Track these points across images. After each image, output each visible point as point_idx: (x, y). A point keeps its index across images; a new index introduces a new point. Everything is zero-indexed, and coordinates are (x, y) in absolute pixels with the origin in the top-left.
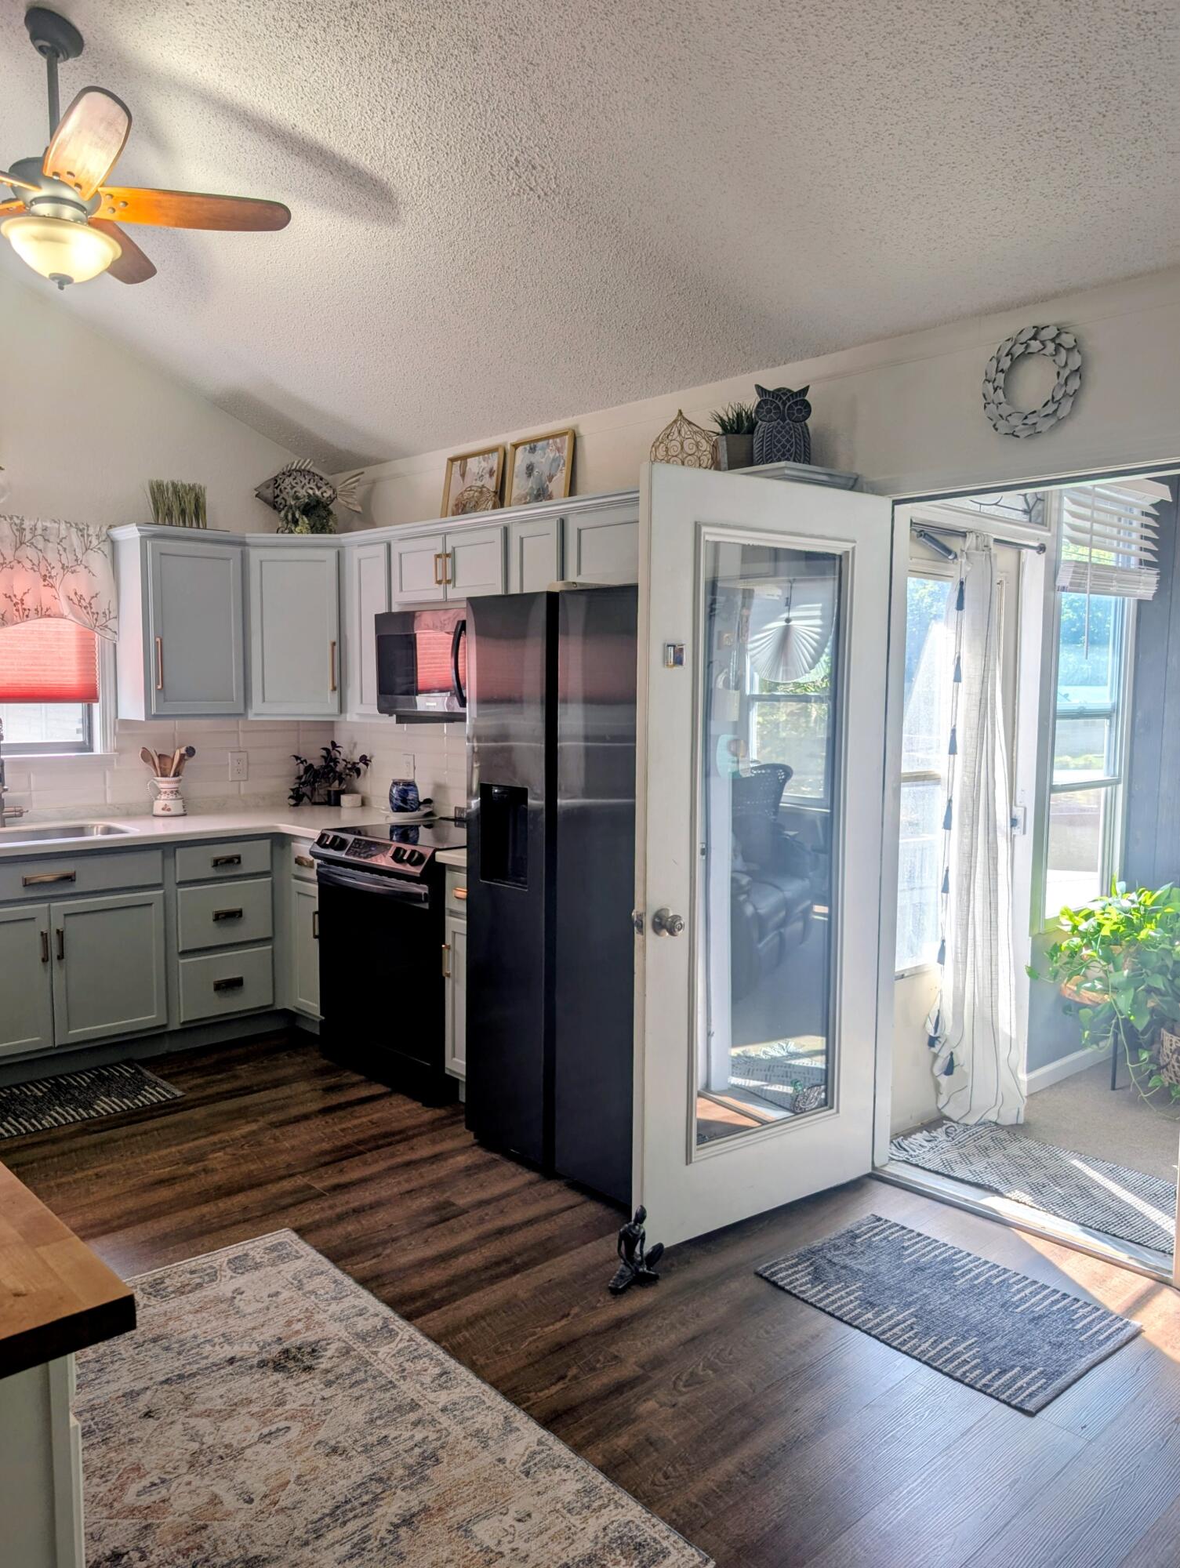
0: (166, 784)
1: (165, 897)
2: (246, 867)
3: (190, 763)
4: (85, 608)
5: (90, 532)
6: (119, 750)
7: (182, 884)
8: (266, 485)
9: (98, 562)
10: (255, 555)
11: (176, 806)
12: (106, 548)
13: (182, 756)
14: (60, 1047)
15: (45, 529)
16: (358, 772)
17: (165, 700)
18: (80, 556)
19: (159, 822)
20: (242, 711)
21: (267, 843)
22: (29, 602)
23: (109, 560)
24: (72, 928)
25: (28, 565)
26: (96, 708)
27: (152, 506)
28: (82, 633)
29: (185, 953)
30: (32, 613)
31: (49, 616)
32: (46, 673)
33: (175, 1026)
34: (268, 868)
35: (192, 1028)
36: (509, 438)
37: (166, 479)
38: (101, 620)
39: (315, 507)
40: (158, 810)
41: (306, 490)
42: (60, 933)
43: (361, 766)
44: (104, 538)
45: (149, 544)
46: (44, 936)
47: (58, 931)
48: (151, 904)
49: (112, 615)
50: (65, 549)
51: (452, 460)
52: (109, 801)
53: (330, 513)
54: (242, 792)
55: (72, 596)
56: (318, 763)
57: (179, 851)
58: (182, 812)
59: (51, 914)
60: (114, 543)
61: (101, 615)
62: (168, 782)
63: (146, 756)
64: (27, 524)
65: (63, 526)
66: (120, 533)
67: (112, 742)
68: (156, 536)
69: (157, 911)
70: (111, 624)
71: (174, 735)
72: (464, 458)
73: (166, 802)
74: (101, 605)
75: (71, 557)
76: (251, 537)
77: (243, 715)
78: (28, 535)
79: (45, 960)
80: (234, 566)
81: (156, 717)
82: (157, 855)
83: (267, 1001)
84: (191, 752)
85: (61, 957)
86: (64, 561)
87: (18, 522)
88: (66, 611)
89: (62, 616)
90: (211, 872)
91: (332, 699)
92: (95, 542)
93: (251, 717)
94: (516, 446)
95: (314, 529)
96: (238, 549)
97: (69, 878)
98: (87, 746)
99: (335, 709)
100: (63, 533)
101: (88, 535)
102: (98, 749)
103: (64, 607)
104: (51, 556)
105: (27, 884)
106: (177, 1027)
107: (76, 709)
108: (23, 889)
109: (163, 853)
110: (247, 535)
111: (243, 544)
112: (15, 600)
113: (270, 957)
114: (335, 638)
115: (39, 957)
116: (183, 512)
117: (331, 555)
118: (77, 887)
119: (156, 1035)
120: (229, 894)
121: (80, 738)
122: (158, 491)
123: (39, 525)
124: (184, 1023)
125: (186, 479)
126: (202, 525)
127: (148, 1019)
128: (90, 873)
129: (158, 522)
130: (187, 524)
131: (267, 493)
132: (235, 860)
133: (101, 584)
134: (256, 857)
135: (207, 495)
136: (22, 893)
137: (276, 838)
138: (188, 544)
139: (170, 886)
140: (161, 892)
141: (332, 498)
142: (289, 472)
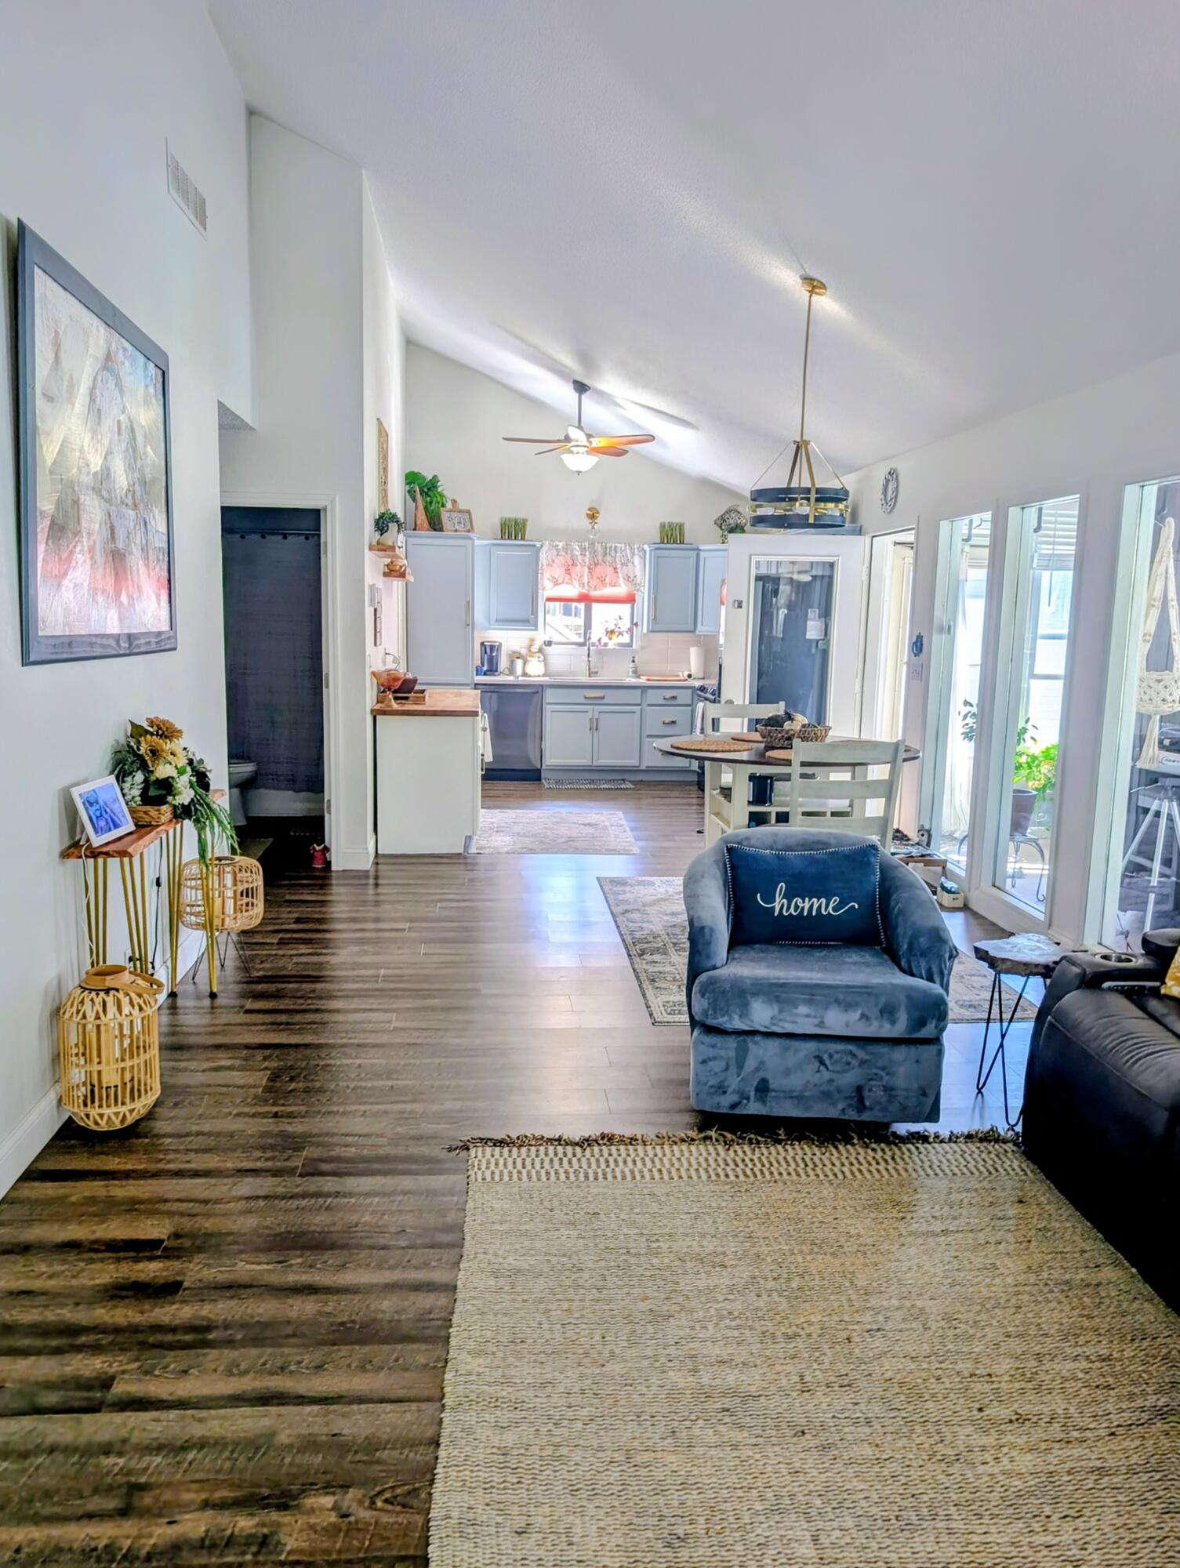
1: (642, 710)
2: (679, 701)
4: (631, 582)
5: (635, 547)
6: (642, 647)
7: (650, 705)
8: (718, 518)
9: (637, 560)
10: (702, 554)
12: (642, 554)
14: (594, 766)
15: (616, 547)
17: (656, 624)
18: (630, 559)
20: (692, 628)
21: (690, 691)
22: (607, 580)
23: (642, 559)
24: (604, 718)
25: (608, 563)
27: (660, 535)
29: (649, 736)
30: (608, 585)
33: (643, 767)
34: (690, 703)
35: (650, 770)
37: (667, 520)
38: (638, 587)
41: (732, 522)
44: (641, 550)
45: (655, 553)
46: (591, 720)
47: (596, 719)
48: (636, 712)
49: (642, 585)
50: (624, 556)
55: (625, 577)
57: (649, 690)
59: (592, 711)
60: (645, 552)
61: (637, 585)
64: (608, 545)
65: (623, 545)
66: (646, 547)
67: (639, 643)
68: (657, 549)
69: (637, 716)
70: (641, 589)
71: (668, 641)
74: (638, 580)
75: (626, 559)
76: (703, 546)
77: (693, 631)
78: (609, 550)
79: (591, 730)
80: (693, 561)
81: (652, 631)
82: (639, 692)
85: (597, 729)
86: (623, 561)
87: (605, 545)
89: (622, 586)
90: (663, 702)
92: (637, 552)
93: (697, 633)
96: (695, 552)
97: (605, 697)
100: (623, 548)
102: (634, 646)
103: (621, 582)
104: (618, 559)
105: (585, 696)
108: (586, 699)
109: (642, 690)
110: (700, 546)
111: (697, 550)
112: (601, 579)
115: (588, 728)
116: (674, 537)
118: (607, 700)
119: (635, 770)
120: (670, 714)
121: (627, 641)
122: (663, 526)
123: (614, 546)
124: (647, 767)
125: (676, 520)
126: (682, 542)
127: (632, 762)
128: (611, 696)
129: (662, 542)
130: (675, 542)
131: (719, 522)
132: (674, 698)
133: (638, 571)
134: (685, 697)
135: (686, 528)
136: (583, 701)
137: (693, 688)
138: (673, 553)
139: (644, 705)
140: (639, 707)
141: (746, 524)
142: (727, 512)
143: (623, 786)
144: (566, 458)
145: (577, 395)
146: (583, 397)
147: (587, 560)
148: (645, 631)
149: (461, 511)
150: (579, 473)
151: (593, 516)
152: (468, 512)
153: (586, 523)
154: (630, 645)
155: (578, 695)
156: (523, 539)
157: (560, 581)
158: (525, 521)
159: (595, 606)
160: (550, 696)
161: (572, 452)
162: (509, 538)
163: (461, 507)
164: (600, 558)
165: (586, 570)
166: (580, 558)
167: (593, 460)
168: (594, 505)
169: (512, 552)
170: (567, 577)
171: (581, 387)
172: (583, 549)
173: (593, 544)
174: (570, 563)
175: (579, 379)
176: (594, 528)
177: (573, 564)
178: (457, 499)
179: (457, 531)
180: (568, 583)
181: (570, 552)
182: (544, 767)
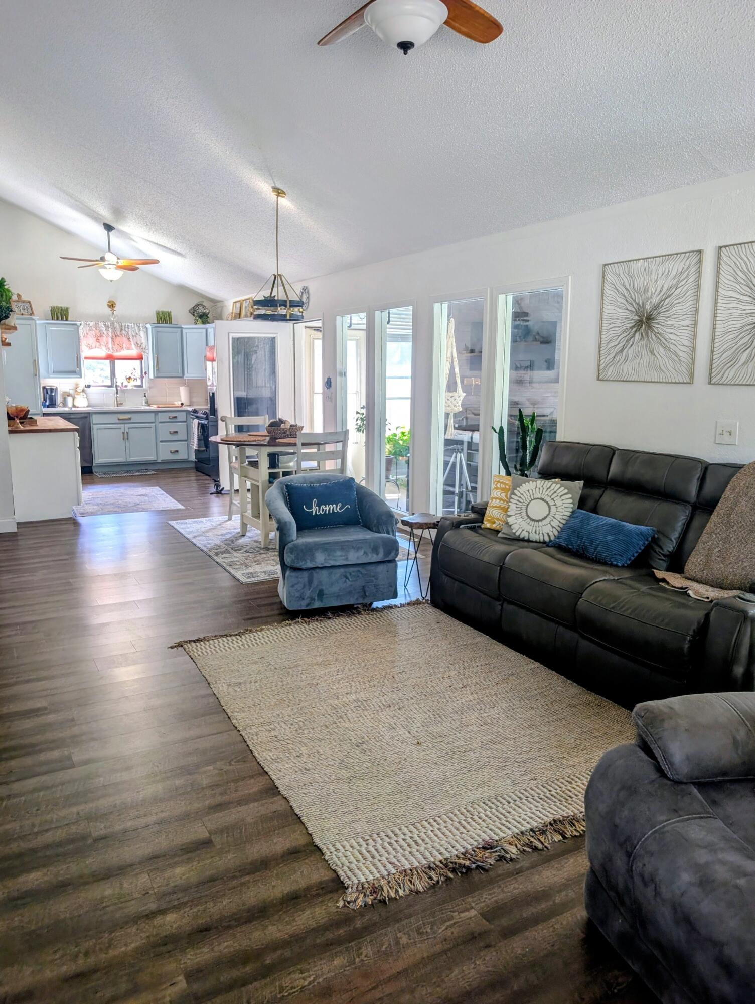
1: (155, 426)
2: (178, 419)
4: (139, 347)
6: (150, 387)
7: (160, 422)
8: (191, 309)
9: (142, 334)
10: (184, 331)
12: (145, 330)
14: (128, 462)
15: (128, 325)
17: (158, 372)
18: (138, 333)
20: (181, 375)
21: (185, 413)
22: (124, 346)
23: (145, 334)
24: (132, 432)
25: (124, 336)
27: (156, 318)
29: (161, 441)
30: (125, 349)
31: (130, 350)
33: (159, 461)
34: (185, 420)
35: (164, 462)
36: (243, 298)
37: (160, 310)
39: (203, 316)
41: (201, 310)
42: (127, 433)
44: (144, 327)
45: (154, 329)
46: (124, 433)
48: (151, 427)
50: (133, 331)
51: (234, 303)
53: (208, 317)
55: (136, 344)
57: (159, 413)
59: (124, 427)
60: (147, 328)
61: (144, 349)
64: (123, 324)
65: (133, 324)
66: (149, 326)
67: (148, 385)
68: (155, 327)
69: (153, 429)
70: (147, 351)
72: (236, 302)
74: (144, 346)
75: (135, 333)
76: (186, 325)
77: (182, 377)
78: (123, 327)
79: (124, 439)
80: (179, 334)
81: (156, 377)
82: (153, 414)
83: (186, 458)
85: (128, 439)
86: (133, 334)
87: (121, 324)
89: (133, 350)
90: (169, 420)
92: (142, 328)
93: (185, 378)
94: (243, 300)
95: (204, 323)
96: (180, 330)
97: (130, 419)
100: (133, 326)
101: (140, 327)
102: (144, 387)
103: (133, 347)
104: (130, 333)
105: (119, 419)
109: (155, 414)
110: (182, 325)
111: (181, 328)
112: (120, 346)
113: (187, 445)
115: (122, 438)
116: (165, 319)
117: (205, 330)
118: (132, 421)
119: (154, 463)
120: (174, 427)
122: (158, 313)
123: (126, 325)
124: (162, 461)
125: (166, 310)
126: (170, 323)
127: (152, 458)
128: (135, 418)
129: (158, 323)
130: (166, 323)
131: (192, 311)
132: (175, 417)
133: (143, 340)
134: (182, 417)
135: (172, 314)
136: (118, 421)
137: (187, 412)
138: (165, 329)
139: (157, 423)
140: (154, 424)
141: (209, 313)
142: (197, 305)
143: (149, 473)
144: (102, 271)
145: (106, 232)
146: (110, 233)
147: (110, 334)
148: (151, 376)
149: (24, 302)
150: (111, 281)
151: (112, 305)
152: (29, 302)
153: (108, 311)
154: (141, 386)
155: (113, 419)
156: (67, 320)
157: (93, 347)
158: (67, 309)
159: (117, 362)
160: (95, 419)
161: (106, 268)
162: (58, 319)
163: (24, 298)
164: (118, 333)
165: (110, 340)
166: (105, 332)
167: (120, 273)
168: (112, 300)
169: (58, 328)
170: (98, 344)
171: (109, 228)
172: (107, 327)
173: (113, 323)
174: (99, 335)
175: (108, 223)
176: (113, 314)
177: (101, 336)
178: (20, 294)
179: (22, 314)
180: (98, 348)
181: (98, 329)
182: (94, 465)
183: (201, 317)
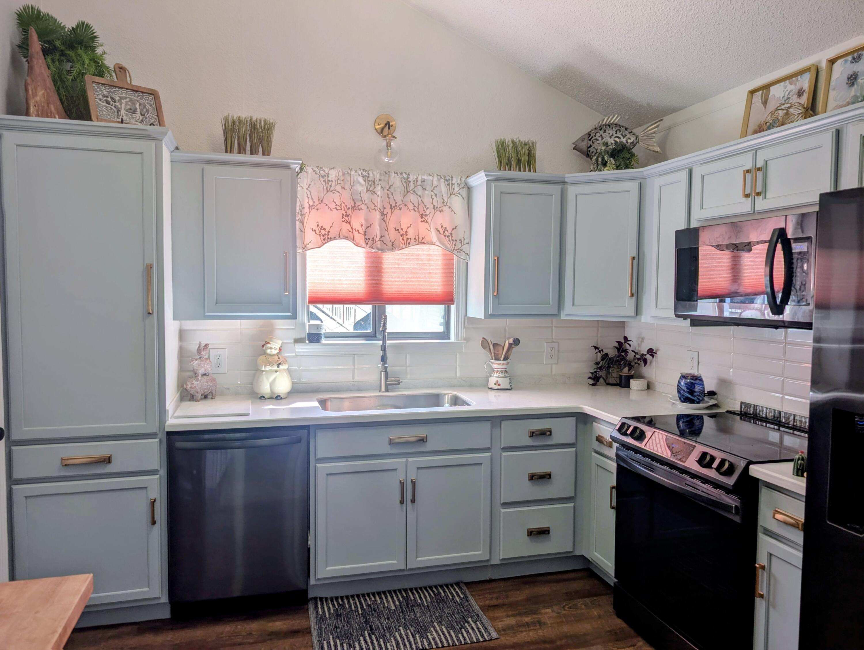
0: (498, 365)
1: (492, 458)
2: (556, 439)
3: (515, 349)
4: (448, 236)
5: (454, 182)
6: (467, 339)
7: (506, 449)
9: (458, 203)
10: (572, 191)
11: (505, 383)
12: (464, 193)
13: (510, 345)
14: (410, 570)
15: (423, 181)
16: (645, 361)
17: (499, 304)
18: (446, 200)
19: (492, 394)
20: (556, 312)
21: (573, 420)
22: (411, 233)
23: (465, 202)
25: (411, 206)
26: (453, 308)
27: (497, 159)
28: (444, 255)
29: (505, 505)
30: (412, 241)
31: (424, 243)
32: (421, 283)
33: (496, 561)
34: (573, 441)
36: (824, 56)
37: (508, 139)
38: (459, 246)
39: (620, 151)
40: (492, 385)
42: (414, 483)
43: (648, 357)
44: (463, 185)
45: (493, 185)
46: (402, 484)
47: (412, 480)
48: (481, 464)
49: (466, 242)
50: (436, 195)
51: (752, 92)
52: (458, 375)
53: (633, 155)
54: (553, 373)
55: (439, 228)
56: (612, 353)
57: (503, 423)
58: (509, 387)
59: (408, 467)
60: (469, 189)
61: (458, 241)
62: (499, 364)
63: (484, 343)
64: (412, 178)
65: (435, 178)
66: (473, 180)
67: (462, 333)
68: (498, 179)
69: (485, 470)
70: (465, 248)
71: (505, 329)
72: (766, 87)
73: (497, 379)
74: (459, 234)
75: (440, 200)
76: (570, 177)
77: (557, 315)
78: (412, 185)
79: (402, 502)
80: (555, 200)
81: (492, 316)
82: (487, 425)
83: (569, 548)
84: (517, 342)
85: (413, 501)
86: (435, 203)
87: (405, 176)
88: (435, 239)
89: (433, 244)
90: (530, 442)
91: (629, 305)
92: (456, 189)
93: (563, 317)
94: (832, 62)
96: (559, 187)
97: (422, 441)
98: (445, 335)
99: (632, 313)
100: (435, 183)
101: (453, 184)
102: (453, 338)
103: (433, 236)
104: (427, 200)
105: (391, 443)
106: (498, 562)
107: (438, 310)
108: (389, 446)
109: (492, 424)
110: (566, 175)
111: (564, 183)
112: (402, 232)
113: (572, 511)
114: (634, 254)
115: (398, 498)
116: (519, 162)
117: (634, 186)
118: (429, 446)
119: (481, 566)
120: (541, 460)
121: (441, 329)
122: (501, 146)
123: (420, 178)
124: (503, 560)
125: (524, 138)
126: (532, 170)
128: (438, 438)
129: (501, 169)
130: (522, 170)
132: (546, 432)
134: (564, 430)
135: (537, 149)
136: (388, 450)
137: (577, 414)
138: (520, 185)
139: (496, 450)
140: (489, 454)
141: (634, 144)
142: (601, 128)
147: (376, 201)
148: (476, 312)
149: (135, 90)
151: (386, 128)
152: (153, 94)
153: (375, 141)
156: (266, 152)
158: (269, 128)
162: (241, 151)
163: (137, 82)
164: (399, 198)
165: (377, 216)
166: (365, 197)
168: (387, 113)
170: (346, 227)
172: (371, 184)
173: (387, 173)
174: (349, 203)
176: (388, 146)
177: (354, 208)
178: (125, 65)
179: (122, 122)
180: (347, 238)
181: (347, 187)
182: (312, 582)
183: (614, 154)
